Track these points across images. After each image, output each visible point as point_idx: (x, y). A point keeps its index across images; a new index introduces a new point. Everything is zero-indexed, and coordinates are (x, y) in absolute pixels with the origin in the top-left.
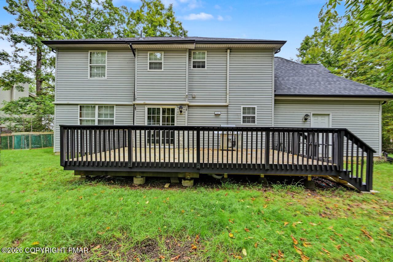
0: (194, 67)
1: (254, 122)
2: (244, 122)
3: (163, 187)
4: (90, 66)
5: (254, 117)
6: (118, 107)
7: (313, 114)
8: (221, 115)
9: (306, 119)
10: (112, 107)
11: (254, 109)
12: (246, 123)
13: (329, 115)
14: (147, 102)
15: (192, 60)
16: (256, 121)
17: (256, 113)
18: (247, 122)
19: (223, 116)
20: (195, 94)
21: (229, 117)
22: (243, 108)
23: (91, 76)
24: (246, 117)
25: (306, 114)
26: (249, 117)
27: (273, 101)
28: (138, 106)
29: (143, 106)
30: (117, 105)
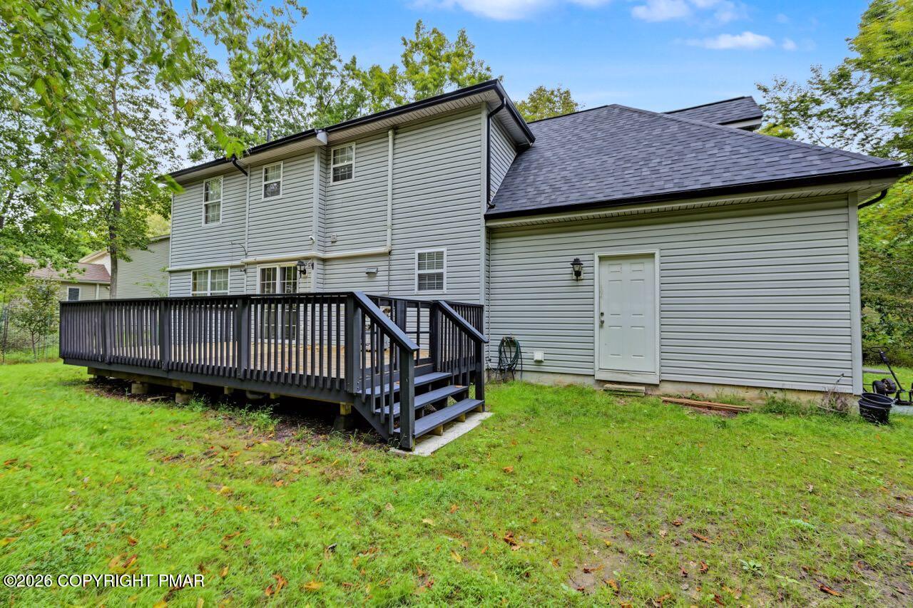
0: (336, 179)
1: (440, 286)
2: (421, 287)
3: (145, 401)
4: (206, 205)
5: (440, 276)
6: (233, 270)
7: (601, 258)
8: (379, 274)
9: (578, 274)
10: (224, 270)
11: (440, 255)
12: (425, 289)
13: (652, 255)
14: (259, 258)
15: (332, 166)
16: (445, 285)
17: (445, 265)
18: (429, 289)
19: (382, 277)
20: (334, 234)
21: (392, 278)
22: (420, 255)
23: (206, 222)
24: (425, 275)
25: (575, 257)
26: (431, 276)
27: (483, 233)
28: (249, 266)
29: (253, 266)
30: (232, 267)
